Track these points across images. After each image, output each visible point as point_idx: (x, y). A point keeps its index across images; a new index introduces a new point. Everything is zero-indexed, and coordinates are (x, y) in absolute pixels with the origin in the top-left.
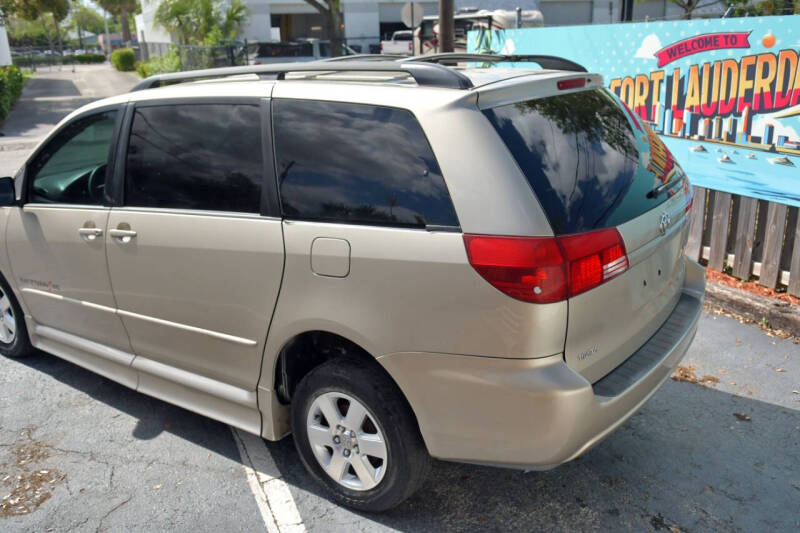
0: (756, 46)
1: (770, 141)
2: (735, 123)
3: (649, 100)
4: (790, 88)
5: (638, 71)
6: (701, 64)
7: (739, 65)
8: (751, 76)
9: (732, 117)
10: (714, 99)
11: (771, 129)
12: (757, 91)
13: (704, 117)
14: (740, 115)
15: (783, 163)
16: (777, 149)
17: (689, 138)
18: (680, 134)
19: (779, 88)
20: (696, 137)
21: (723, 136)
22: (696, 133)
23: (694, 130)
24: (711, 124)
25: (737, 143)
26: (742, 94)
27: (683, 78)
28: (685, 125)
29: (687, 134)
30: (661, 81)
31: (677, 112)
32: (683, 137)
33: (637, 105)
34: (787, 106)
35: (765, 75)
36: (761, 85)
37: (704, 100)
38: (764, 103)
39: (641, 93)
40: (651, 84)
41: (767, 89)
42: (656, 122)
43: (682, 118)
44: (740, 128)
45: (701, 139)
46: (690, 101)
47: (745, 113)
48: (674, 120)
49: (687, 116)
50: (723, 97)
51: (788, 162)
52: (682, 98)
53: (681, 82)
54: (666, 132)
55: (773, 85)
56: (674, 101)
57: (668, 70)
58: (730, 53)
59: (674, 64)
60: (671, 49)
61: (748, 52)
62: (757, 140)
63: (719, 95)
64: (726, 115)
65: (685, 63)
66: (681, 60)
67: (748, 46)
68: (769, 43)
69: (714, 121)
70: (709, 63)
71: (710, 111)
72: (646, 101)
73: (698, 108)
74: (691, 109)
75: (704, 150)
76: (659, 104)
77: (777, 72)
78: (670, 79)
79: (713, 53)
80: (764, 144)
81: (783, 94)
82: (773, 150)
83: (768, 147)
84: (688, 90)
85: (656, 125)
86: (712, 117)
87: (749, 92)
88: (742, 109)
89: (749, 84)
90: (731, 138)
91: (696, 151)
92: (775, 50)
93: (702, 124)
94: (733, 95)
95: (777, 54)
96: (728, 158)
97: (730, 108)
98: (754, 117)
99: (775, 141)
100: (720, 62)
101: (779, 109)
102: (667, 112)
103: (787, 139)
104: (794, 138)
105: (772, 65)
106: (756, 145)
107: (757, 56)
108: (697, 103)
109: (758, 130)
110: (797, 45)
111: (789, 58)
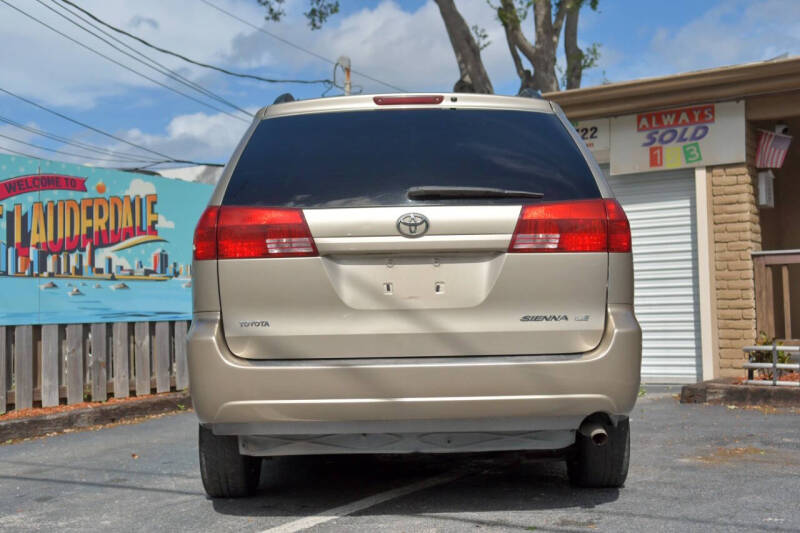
0: (91, 192)
1: (110, 271)
2: (81, 257)
4: (119, 226)
6: (45, 201)
7: (80, 206)
8: (90, 216)
9: (78, 252)
10: (60, 236)
11: (110, 261)
12: (96, 229)
13: (52, 254)
14: (84, 250)
15: (120, 288)
16: (117, 277)
17: (37, 276)
18: (27, 273)
19: (112, 227)
20: (45, 274)
21: (72, 270)
22: (45, 270)
23: (43, 267)
24: (59, 260)
25: (84, 276)
26: (84, 232)
27: (26, 214)
28: (32, 263)
29: (36, 272)
31: (23, 249)
32: (31, 275)
34: (119, 242)
35: (101, 216)
36: (98, 224)
37: (50, 238)
38: (103, 239)
41: (103, 228)
43: (28, 256)
44: (86, 262)
45: (51, 275)
46: (34, 239)
47: (88, 247)
48: (19, 259)
49: (33, 254)
50: (68, 234)
51: (125, 286)
52: (26, 235)
53: (24, 219)
54: (10, 272)
55: (107, 224)
56: (18, 238)
57: (8, 204)
58: (72, 194)
59: (14, 199)
60: (10, 183)
61: (85, 195)
62: (100, 271)
63: (64, 232)
64: (72, 251)
65: (28, 200)
66: (22, 195)
67: (84, 189)
68: (101, 189)
69: (62, 256)
70: (52, 202)
71: (56, 247)
73: (45, 244)
74: (37, 246)
75: (54, 286)
77: (109, 213)
78: (10, 216)
79: (56, 192)
80: (106, 274)
81: (115, 232)
82: (113, 278)
83: (110, 275)
84: (32, 226)
86: (59, 253)
87: (90, 230)
88: (85, 245)
89: (89, 223)
90: (79, 271)
91: (46, 288)
92: (106, 195)
93: (50, 261)
94: (76, 232)
95: (108, 199)
96: (78, 291)
97: (75, 244)
98: (96, 251)
99: (114, 270)
100: (63, 202)
101: (113, 244)
102: (10, 250)
103: (122, 268)
104: (127, 266)
105: (105, 207)
106: (100, 276)
107: (93, 199)
108: (43, 240)
109: (100, 263)
110: (121, 195)
111: (117, 204)
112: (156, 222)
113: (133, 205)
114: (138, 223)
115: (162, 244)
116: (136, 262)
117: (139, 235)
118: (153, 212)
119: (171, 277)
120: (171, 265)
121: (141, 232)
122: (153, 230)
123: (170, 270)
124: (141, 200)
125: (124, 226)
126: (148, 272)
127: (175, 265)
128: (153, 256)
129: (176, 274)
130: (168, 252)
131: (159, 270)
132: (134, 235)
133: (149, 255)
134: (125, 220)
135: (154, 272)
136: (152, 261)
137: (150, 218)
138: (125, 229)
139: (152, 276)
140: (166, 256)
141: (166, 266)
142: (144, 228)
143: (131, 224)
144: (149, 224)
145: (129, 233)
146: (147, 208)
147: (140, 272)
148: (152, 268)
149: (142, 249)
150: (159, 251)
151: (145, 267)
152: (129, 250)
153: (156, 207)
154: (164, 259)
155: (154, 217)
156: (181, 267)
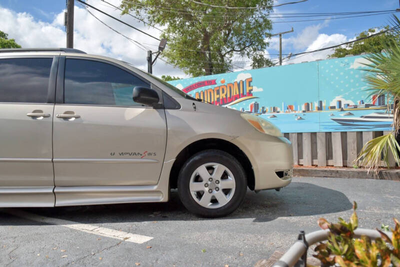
0: (219, 83)
4: (232, 95)
6: (200, 91)
7: (213, 90)
8: (218, 93)
12: (221, 98)
19: (228, 96)
26: (216, 100)
34: (232, 101)
35: (223, 92)
36: (222, 96)
38: (224, 101)
41: (224, 97)
50: (209, 101)
55: (226, 95)
58: (210, 87)
59: (189, 93)
60: (187, 88)
61: (216, 86)
63: (207, 101)
65: (194, 92)
66: (192, 91)
67: (215, 84)
68: (223, 82)
70: (203, 91)
77: (227, 91)
79: (203, 87)
81: (230, 98)
87: (218, 99)
89: (218, 96)
92: (225, 84)
94: (212, 100)
100: (206, 90)
101: (229, 103)
105: (225, 89)
107: (219, 87)
110: (233, 82)
111: (230, 86)
112: (252, 90)
113: (239, 85)
114: (241, 92)
115: (255, 99)
116: (241, 109)
117: (242, 97)
118: (250, 86)
119: (261, 114)
120: (261, 108)
121: (243, 95)
122: (250, 94)
123: (260, 110)
124: (243, 82)
125: (235, 94)
126: (247, 112)
127: (263, 108)
128: (250, 105)
129: (264, 112)
131: (253, 111)
132: (239, 98)
133: (248, 105)
134: (235, 92)
136: (250, 107)
137: (248, 89)
138: (235, 96)
140: (258, 104)
141: (258, 108)
142: (245, 94)
143: (238, 93)
144: (248, 91)
145: (237, 97)
146: (247, 84)
148: (250, 111)
149: (244, 103)
150: (253, 102)
151: (245, 110)
152: (237, 104)
153: (252, 84)
154: (256, 106)
155: (250, 88)
156: (267, 108)
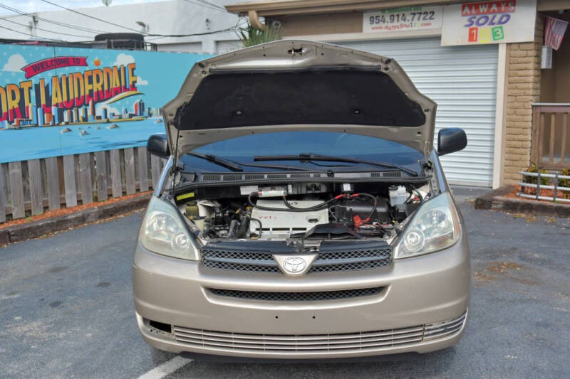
0: (91, 65)
1: (106, 117)
2: (86, 110)
3: (22, 103)
4: (111, 87)
5: (8, 81)
6: (60, 75)
7: (83, 76)
8: (91, 82)
9: (84, 107)
10: (71, 97)
11: (106, 110)
12: (95, 90)
13: (67, 110)
14: (88, 105)
16: (111, 121)
17: (58, 125)
18: (51, 124)
19: (106, 88)
20: (63, 123)
21: (81, 119)
22: (63, 120)
23: (61, 119)
24: (72, 113)
25: (89, 122)
26: (87, 93)
27: (48, 85)
28: (54, 117)
29: (57, 122)
30: (30, 88)
31: (47, 108)
32: (54, 125)
33: (10, 108)
34: (111, 97)
35: (98, 81)
36: (97, 87)
37: (65, 99)
38: (100, 97)
39: (14, 98)
40: (22, 91)
41: (100, 89)
42: (30, 118)
43: (51, 113)
44: (89, 113)
45: (67, 123)
46: (54, 101)
47: (90, 103)
48: (45, 115)
49: (54, 110)
50: (76, 96)
51: (116, 126)
52: (49, 99)
53: (47, 88)
54: (40, 124)
55: (103, 86)
56: (43, 101)
57: (35, 80)
58: (77, 69)
59: (39, 76)
60: (35, 65)
61: (87, 68)
62: (99, 118)
63: (74, 95)
64: (80, 106)
65: (48, 75)
66: (46, 72)
67: (86, 65)
68: (97, 63)
69: (74, 111)
70: (65, 75)
71: (69, 105)
72: (19, 104)
73: (62, 104)
74: (57, 105)
75: (69, 130)
76: (31, 105)
77: (103, 79)
78: (37, 87)
79: (67, 68)
80: (103, 120)
81: (108, 91)
82: (108, 122)
83: (105, 120)
84: (53, 93)
85: (30, 121)
86: (71, 108)
87: (91, 91)
88: (88, 101)
89: (90, 87)
90: (85, 119)
91: (65, 132)
92: (101, 67)
93: (66, 114)
94: (82, 94)
95: (102, 69)
97: (81, 102)
98: (96, 105)
99: (108, 116)
100: (72, 74)
101: (107, 99)
102: (39, 110)
103: (114, 115)
104: (117, 113)
105: (101, 75)
106: (99, 121)
107: (92, 71)
108: (60, 101)
109: (99, 112)
110: (111, 66)
111: (108, 72)
112: (135, 82)
113: (119, 72)
114: (123, 84)
115: (140, 96)
116: (123, 110)
117: (124, 91)
118: (133, 75)
119: (147, 117)
120: (146, 110)
121: (126, 89)
122: (133, 88)
123: (146, 113)
124: (125, 68)
125: (114, 86)
126: (131, 116)
127: (149, 109)
128: (134, 104)
129: (150, 115)
130: (144, 101)
131: (138, 114)
132: (121, 92)
133: (131, 104)
134: (115, 83)
135: (135, 115)
136: (134, 107)
137: (131, 79)
138: (115, 88)
139: (134, 118)
140: (143, 104)
141: (143, 110)
142: (128, 87)
143: (118, 85)
144: (131, 83)
145: (118, 91)
146: (129, 72)
147: (126, 116)
148: (134, 113)
149: (127, 101)
150: (138, 101)
151: (129, 112)
152: (118, 103)
153: (135, 72)
154: (141, 105)
155: (134, 79)
156: (153, 110)
